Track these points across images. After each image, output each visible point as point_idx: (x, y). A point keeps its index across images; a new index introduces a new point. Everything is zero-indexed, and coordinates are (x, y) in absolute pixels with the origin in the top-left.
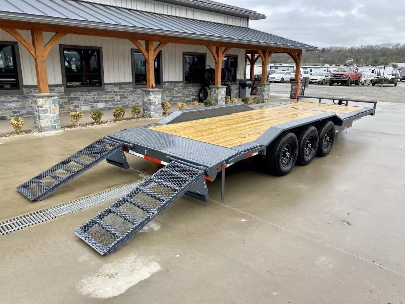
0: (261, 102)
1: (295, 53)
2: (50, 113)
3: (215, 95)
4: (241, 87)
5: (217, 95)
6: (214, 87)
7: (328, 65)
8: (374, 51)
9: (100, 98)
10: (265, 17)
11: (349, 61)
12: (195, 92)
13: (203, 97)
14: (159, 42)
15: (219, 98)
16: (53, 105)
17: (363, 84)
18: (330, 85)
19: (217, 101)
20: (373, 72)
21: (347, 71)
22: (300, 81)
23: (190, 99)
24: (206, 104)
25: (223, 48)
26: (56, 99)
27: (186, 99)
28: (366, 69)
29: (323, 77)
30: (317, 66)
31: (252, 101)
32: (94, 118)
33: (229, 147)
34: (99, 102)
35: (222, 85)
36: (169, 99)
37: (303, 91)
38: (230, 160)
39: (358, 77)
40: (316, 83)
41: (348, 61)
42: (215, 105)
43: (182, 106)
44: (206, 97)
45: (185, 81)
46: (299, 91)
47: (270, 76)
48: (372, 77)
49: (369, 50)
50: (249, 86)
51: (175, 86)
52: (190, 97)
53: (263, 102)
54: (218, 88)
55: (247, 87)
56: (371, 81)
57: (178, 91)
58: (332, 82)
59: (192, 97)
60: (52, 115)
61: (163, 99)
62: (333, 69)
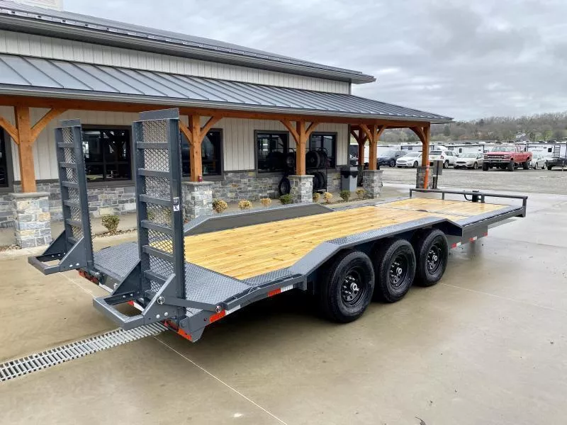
0: (369, 198)
1: (420, 128)
2: (36, 220)
3: (297, 188)
4: (343, 176)
5: (300, 189)
6: (296, 178)
7: (484, 143)
8: (554, 122)
9: (128, 196)
10: (374, 80)
11: (520, 136)
12: (273, 184)
13: (284, 191)
14: (209, 118)
15: (303, 192)
16: (41, 209)
17: (535, 168)
18: (484, 170)
19: (300, 197)
20: (550, 150)
21: (509, 150)
22: (429, 166)
23: (266, 195)
24: (283, 202)
25: (308, 124)
26: (46, 200)
27: (260, 195)
28: (540, 147)
29: (474, 160)
30: (468, 144)
31: (355, 196)
32: (107, 227)
33: (241, 278)
34: (127, 202)
35: (307, 174)
36: (234, 194)
37: (435, 180)
38: (228, 304)
39: (525, 158)
40: (463, 168)
41: (518, 137)
42: (297, 203)
43: (246, 206)
44: (288, 191)
45: (257, 170)
46: (429, 181)
47: (398, 159)
48: (550, 157)
49: (546, 120)
50: (354, 174)
51: (243, 177)
52: (265, 191)
53: (372, 198)
54: (300, 179)
55: (351, 177)
56: (547, 163)
57: (248, 183)
58: (487, 166)
59: (268, 192)
60: (38, 223)
61: (214, 196)
62: (491, 148)
